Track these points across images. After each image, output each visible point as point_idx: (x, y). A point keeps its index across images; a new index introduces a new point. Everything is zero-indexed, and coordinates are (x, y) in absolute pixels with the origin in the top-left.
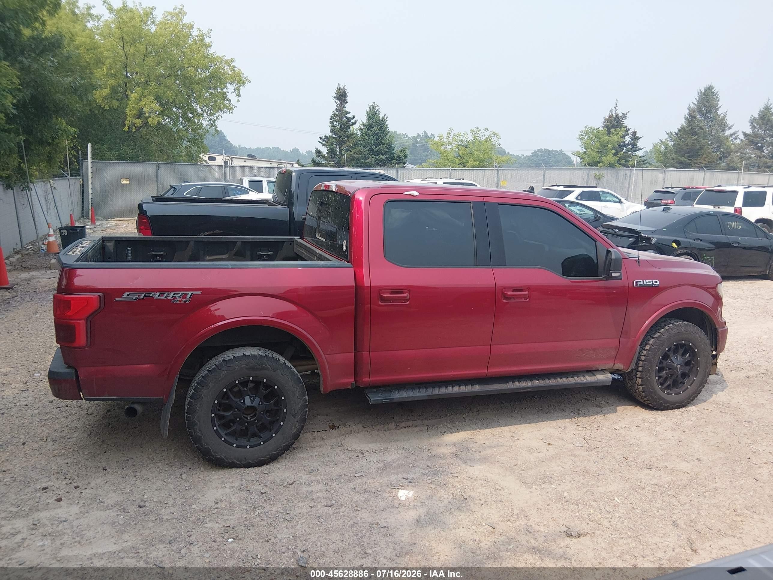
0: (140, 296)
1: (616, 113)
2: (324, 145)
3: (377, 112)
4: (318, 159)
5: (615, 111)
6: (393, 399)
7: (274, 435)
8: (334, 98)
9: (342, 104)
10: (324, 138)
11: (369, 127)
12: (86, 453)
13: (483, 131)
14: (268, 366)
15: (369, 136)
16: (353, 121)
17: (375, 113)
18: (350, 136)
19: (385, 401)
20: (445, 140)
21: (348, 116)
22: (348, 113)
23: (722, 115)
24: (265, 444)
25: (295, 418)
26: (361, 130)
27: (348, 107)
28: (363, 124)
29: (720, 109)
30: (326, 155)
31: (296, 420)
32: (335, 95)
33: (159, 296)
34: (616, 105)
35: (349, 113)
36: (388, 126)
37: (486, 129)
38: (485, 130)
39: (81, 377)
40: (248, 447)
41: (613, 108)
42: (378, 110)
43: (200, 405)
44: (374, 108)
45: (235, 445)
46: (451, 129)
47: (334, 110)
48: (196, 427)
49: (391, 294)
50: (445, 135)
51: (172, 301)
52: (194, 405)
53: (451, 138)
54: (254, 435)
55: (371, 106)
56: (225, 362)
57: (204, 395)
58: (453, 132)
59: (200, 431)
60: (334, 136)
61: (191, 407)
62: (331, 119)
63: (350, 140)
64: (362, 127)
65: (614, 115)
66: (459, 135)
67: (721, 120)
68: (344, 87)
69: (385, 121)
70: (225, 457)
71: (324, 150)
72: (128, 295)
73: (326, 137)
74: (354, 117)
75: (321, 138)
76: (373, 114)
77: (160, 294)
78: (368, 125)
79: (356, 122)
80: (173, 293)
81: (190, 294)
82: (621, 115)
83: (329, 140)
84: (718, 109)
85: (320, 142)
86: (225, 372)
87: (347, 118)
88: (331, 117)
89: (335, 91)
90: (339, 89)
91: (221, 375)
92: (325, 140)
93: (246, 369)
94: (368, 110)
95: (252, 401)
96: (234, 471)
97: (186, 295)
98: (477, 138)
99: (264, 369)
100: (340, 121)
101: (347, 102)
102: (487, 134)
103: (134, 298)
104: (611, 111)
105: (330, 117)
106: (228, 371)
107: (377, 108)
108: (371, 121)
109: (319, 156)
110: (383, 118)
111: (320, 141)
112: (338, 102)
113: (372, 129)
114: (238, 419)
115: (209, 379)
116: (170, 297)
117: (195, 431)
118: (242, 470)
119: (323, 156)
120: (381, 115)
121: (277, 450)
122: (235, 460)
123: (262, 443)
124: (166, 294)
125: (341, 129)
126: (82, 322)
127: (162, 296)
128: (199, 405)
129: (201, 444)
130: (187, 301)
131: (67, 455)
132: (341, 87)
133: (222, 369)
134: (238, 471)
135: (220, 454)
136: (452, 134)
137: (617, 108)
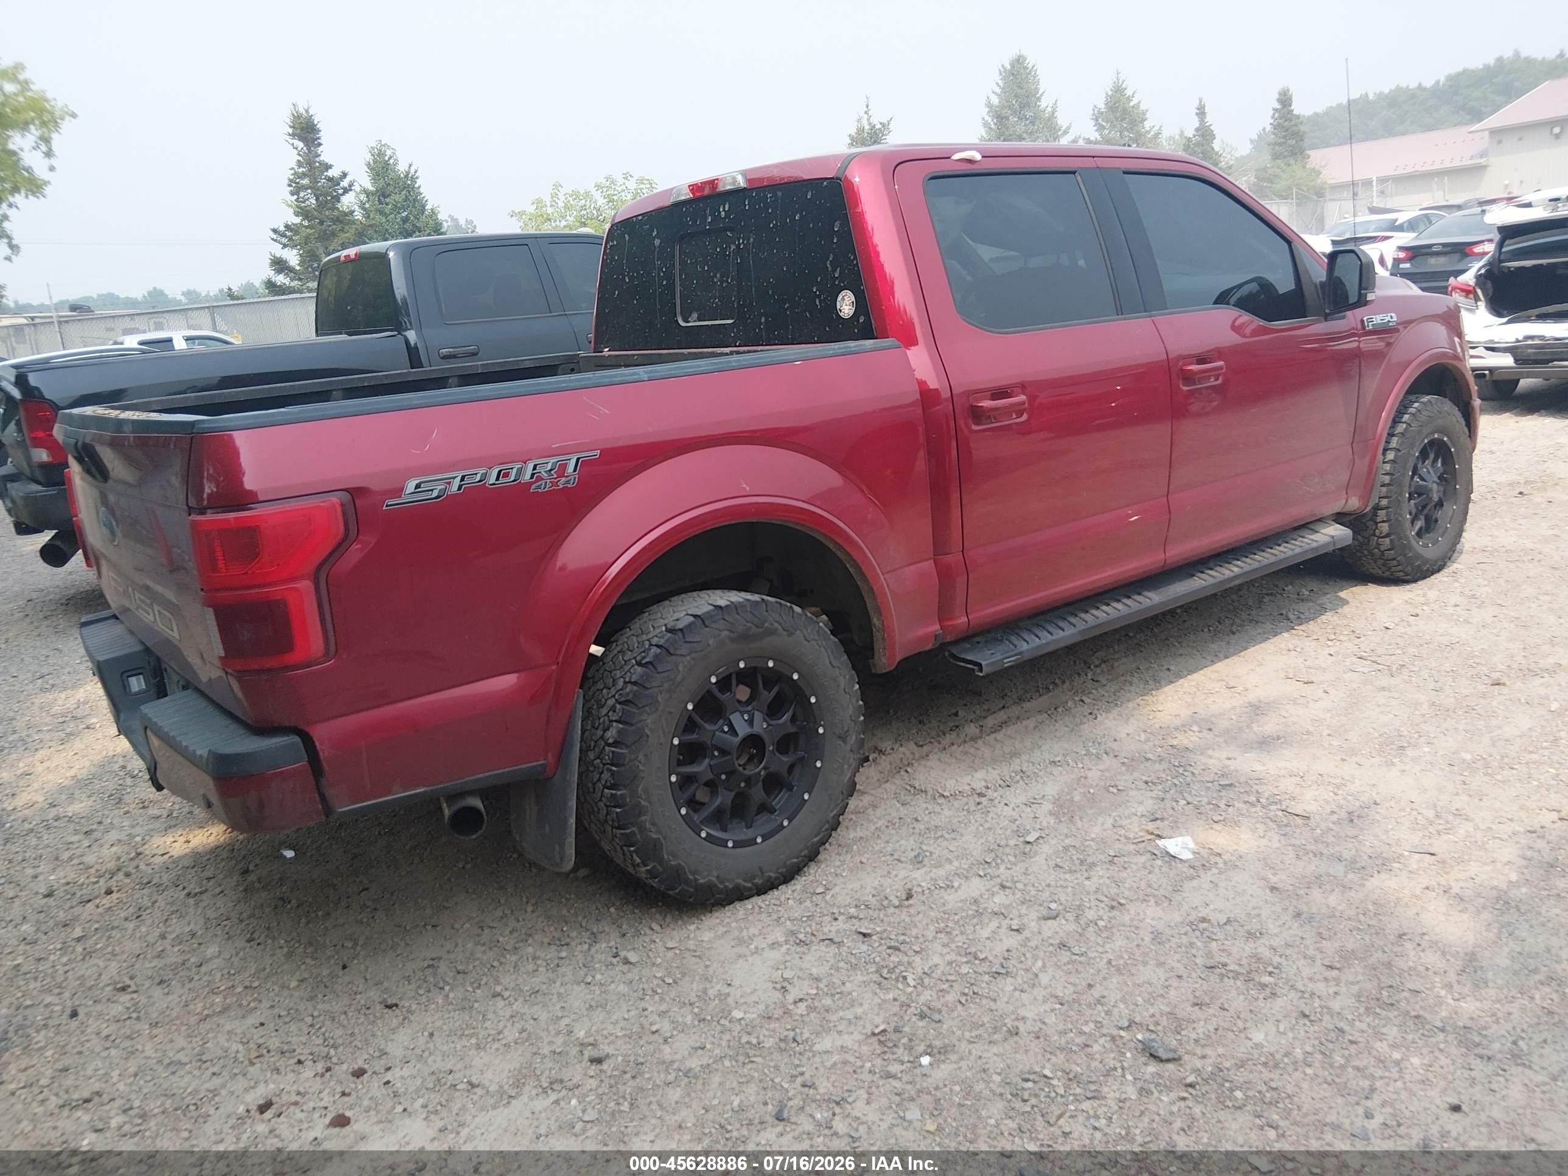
0: (449, 483)
1: (870, 124)
2: (285, 246)
3: (391, 161)
4: (281, 279)
5: (868, 120)
6: (1020, 653)
7: (806, 797)
8: (288, 138)
9: (309, 150)
10: (282, 228)
11: (381, 195)
12: (293, 984)
13: (622, 181)
14: (776, 625)
15: (386, 215)
16: (345, 183)
17: (387, 163)
18: (344, 219)
19: (1008, 662)
20: (550, 210)
21: (330, 173)
22: (328, 167)
23: (1049, 109)
24: (794, 822)
25: (845, 742)
26: (362, 206)
27: (326, 153)
28: (365, 192)
29: (1043, 99)
30: (298, 268)
31: (848, 748)
32: (291, 131)
33: (498, 479)
34: (867, 106)
35: (330, 167)
36: (421, 190)
37: (627, 176)
38: (626, 178)
39: (324, 751)
40: (759, 840)
41: (862, 114)
42: (390, 158)
43: (646, 756)
44: (381, 154)
45: (730, 844)
46: (557, 186)
47: (294, 165)
48: (643, 818)
49: (994, 400)
50: (548, 200)
51: (533, 487)
52: (631, 761)
53: (561, 204)
54: (765, 808)
55: (373, 148)
56: (680, 634)
57: (650, 730)
58: (563, 191)
59: (653, 824)
60: (306, 223)
61: (622, 769)
62: (290, 185)
63: (346, 228)
64: (363, 197)
65: (867, 127)
66: (576, 195)
67: (1049, 119)
68: (307, 111)
69: (414, 179)
70: (718, 877)
71: (292, 257)
72: (418, 486)
73: (287, 227)
74: (345, 175)
75: (275, 231)
76: (381, 167)
77: (500, 472)
78: (377, 191)
79: (351, 185)
80: (531, 466)
81: (573, 462)
82: (878, 126)
83: (296, 233)
84: (1039, 99)
85: (275, 240)
86: (688, 658)
87: (330, 179)
88: (291, 181)
89: (288, 121)
90: (297, 117)
91: (681, 668)
92: (287, 235)
93: (732, 640)
94: (369, 158)
95: (751, 722)
96: (741, 909)
97: (563, 467)
98: (615, 198)
99: (771, 632)
100: (313, 187)
101: (320, 145)
102: (632, 185)
103: (435, 494)
104: (859, 121)
105: (287, 182)
106: (693, 655)
107: (389, 153)
108: (381, 183)
109: (279, 271)
110: (408, 173)
111: (275, 237)
112: (301, 145)
113: (387, 200)
114: (723, 777)
115: (654, 684)
116: (527, 477)
117: (642, 829)
118: (757, 900)
119: (291, 270)
120: (402, 167)
121: (819, 834)
122: (739, 881)
123: (785, 823)
124: (515, 470)
125: (321, 205)
126: (306, 585)
127: (506, 475)
128: (641, 757)
129: (661, 861)
130: (568, 482)
131: (240, 1006)
132: (302, 111)
133: (679, 652)
134: (750, 907)
135: (706, 873)
136: (561, 196)
137: (870, 113)
